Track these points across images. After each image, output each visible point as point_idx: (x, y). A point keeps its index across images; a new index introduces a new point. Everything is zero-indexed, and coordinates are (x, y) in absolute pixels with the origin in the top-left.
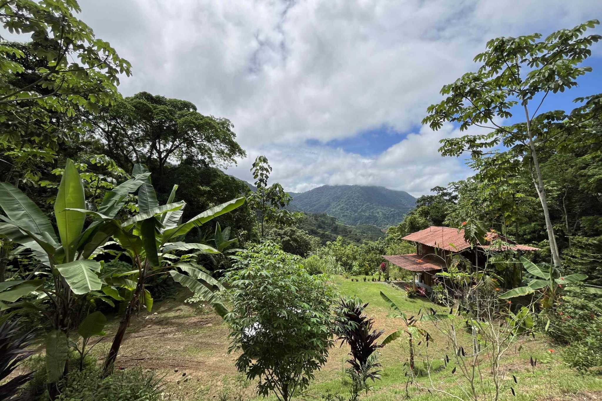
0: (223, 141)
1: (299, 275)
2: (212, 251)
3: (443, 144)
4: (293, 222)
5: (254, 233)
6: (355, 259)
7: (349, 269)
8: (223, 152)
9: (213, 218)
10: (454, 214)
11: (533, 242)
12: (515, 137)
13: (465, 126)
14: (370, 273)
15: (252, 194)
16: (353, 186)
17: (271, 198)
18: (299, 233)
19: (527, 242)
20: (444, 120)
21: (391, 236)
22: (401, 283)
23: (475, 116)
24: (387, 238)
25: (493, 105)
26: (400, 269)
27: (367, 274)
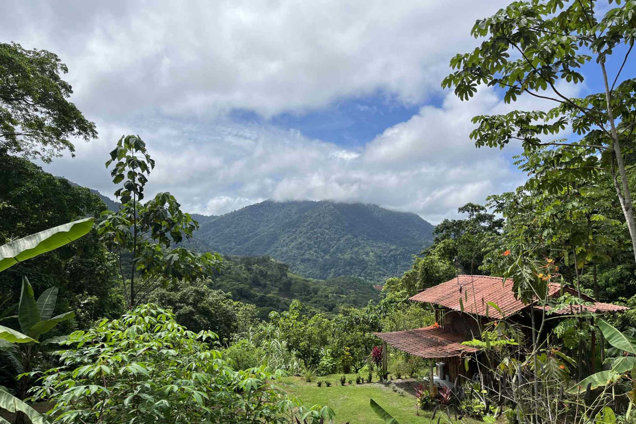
0: (42, 100)
1: (211, 371)
2: (12, 336)
3: (478, 125)
4: (200, 274)
5: (115, 301)
6: (324, 342)
7: (313, 362)
8: (40, 124)
9: (15, 262)
10: (497, 251)
11: (620, 298)
12: (591, 117)
13: (511, 95)
14: (353, 369)
15: (110, 217)
16: (320, 204)
17: (151, 224)
18: (214, 296)
19: (611, 299)
20: (479, 83)
21: (390, 296)
22: (408, 384)
23: (528, 78)
24: (383, 301)
25: (555, 60)
26: (408, 357)
27: (347, 370)
